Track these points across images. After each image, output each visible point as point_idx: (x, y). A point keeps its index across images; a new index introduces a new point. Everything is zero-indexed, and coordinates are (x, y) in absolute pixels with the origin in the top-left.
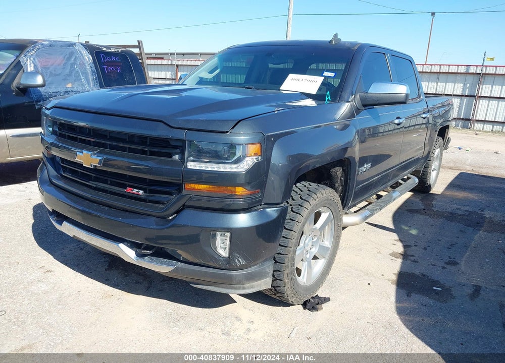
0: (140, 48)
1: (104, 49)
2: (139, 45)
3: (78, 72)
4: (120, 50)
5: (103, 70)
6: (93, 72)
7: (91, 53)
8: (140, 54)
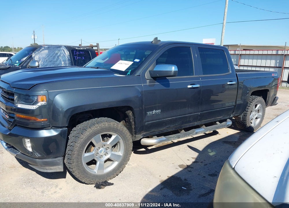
0: (97, 47)
1: (77, 48)
2: (97, 46)
3: (61, 60)
4: (85, 49)
5: (74, 59)
6: (69, 60)
7: (69, 51)
8: (97, 50)
